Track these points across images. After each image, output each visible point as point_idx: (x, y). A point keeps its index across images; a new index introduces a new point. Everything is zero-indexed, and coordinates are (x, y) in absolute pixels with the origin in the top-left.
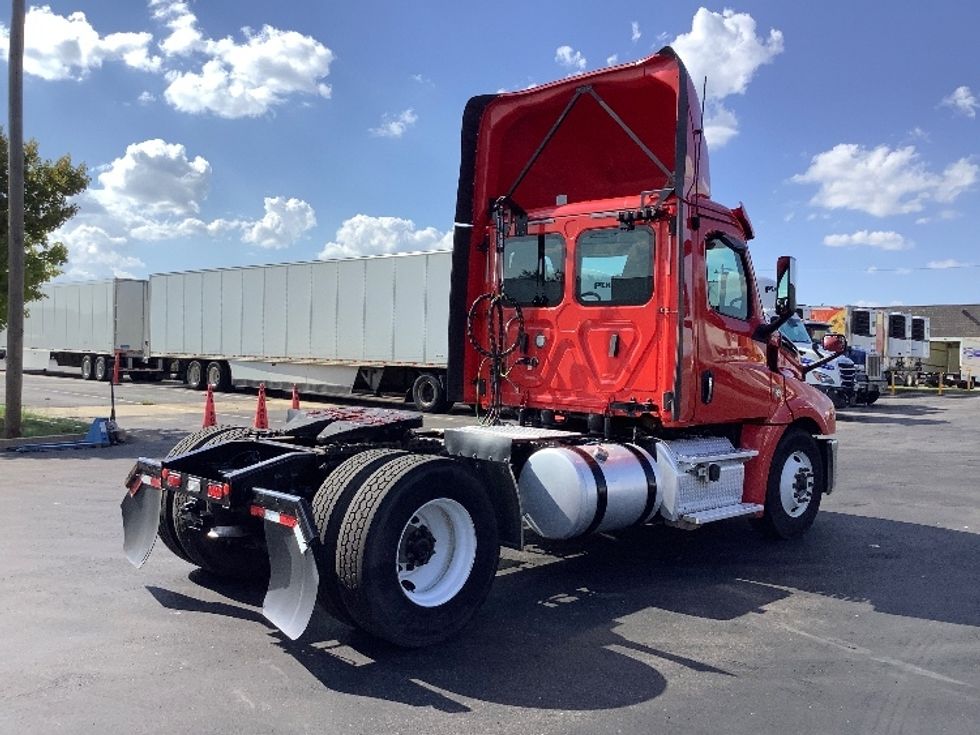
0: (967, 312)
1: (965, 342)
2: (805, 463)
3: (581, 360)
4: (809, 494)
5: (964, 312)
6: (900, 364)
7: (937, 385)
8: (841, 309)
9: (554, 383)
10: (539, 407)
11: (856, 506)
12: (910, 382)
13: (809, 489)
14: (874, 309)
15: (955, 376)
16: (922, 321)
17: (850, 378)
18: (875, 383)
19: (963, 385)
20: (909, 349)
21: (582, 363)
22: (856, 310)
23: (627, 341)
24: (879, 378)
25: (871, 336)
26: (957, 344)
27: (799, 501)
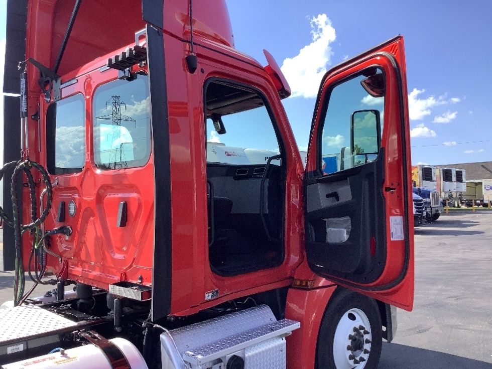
0: (484, 166)
1: (485, 182)
2: (362, 320)
4: (366, 352)
5: (482, 166)
6: (451, 196)
7: (472, 206)
8: (416, 167)
11: (420, 332)
12: (456, 205)
13: (367, 347)
14: (435, 166)
15: (481, 201)
16: (461, 172)
17: (421, 208)
18: (436, 209)
19: (485, 205)
20: (455, 187)
22: (424, 167)
24: (439, 205)
25: (433, 181)
26: (481, 183)
27: (356, 362)
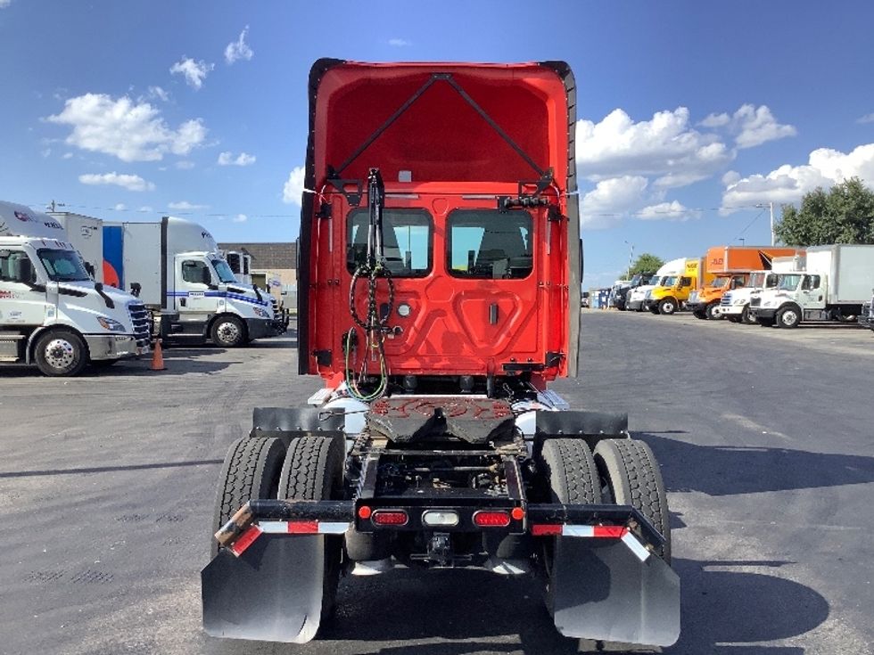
3: (455, 327)
9: (422, 349)
10: (403, 373)
21: (456, 331)
23: (506, 310)
